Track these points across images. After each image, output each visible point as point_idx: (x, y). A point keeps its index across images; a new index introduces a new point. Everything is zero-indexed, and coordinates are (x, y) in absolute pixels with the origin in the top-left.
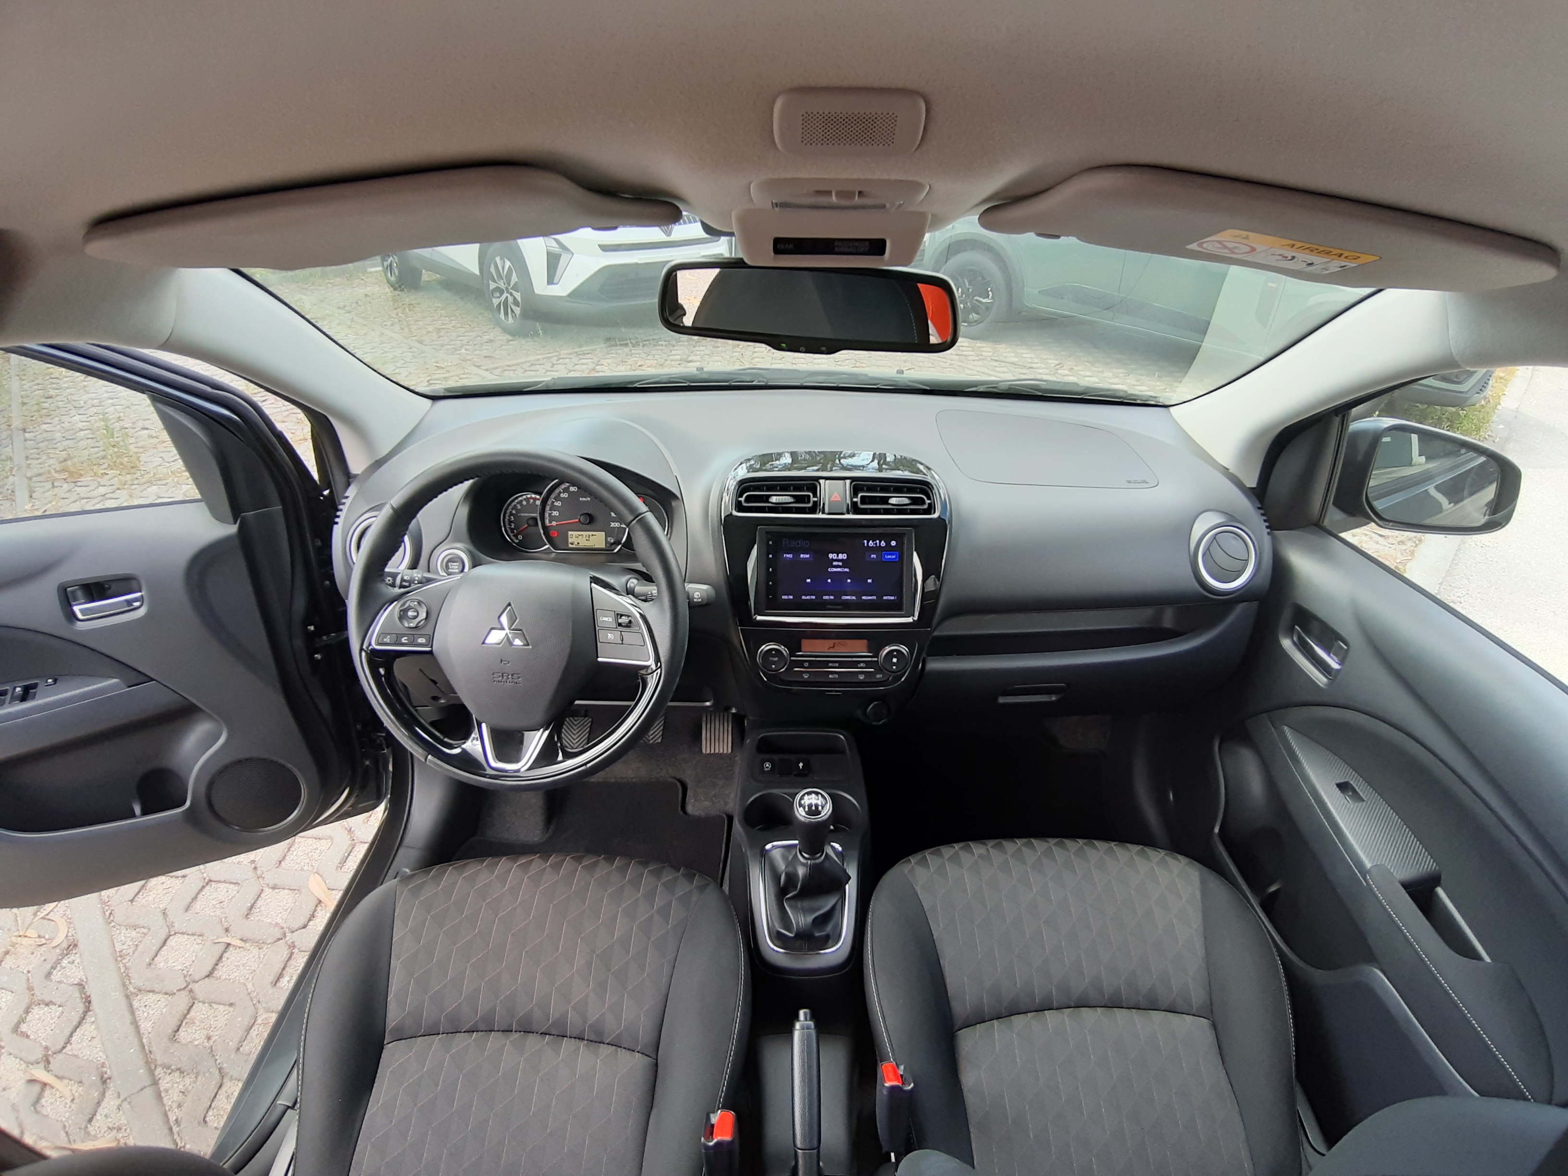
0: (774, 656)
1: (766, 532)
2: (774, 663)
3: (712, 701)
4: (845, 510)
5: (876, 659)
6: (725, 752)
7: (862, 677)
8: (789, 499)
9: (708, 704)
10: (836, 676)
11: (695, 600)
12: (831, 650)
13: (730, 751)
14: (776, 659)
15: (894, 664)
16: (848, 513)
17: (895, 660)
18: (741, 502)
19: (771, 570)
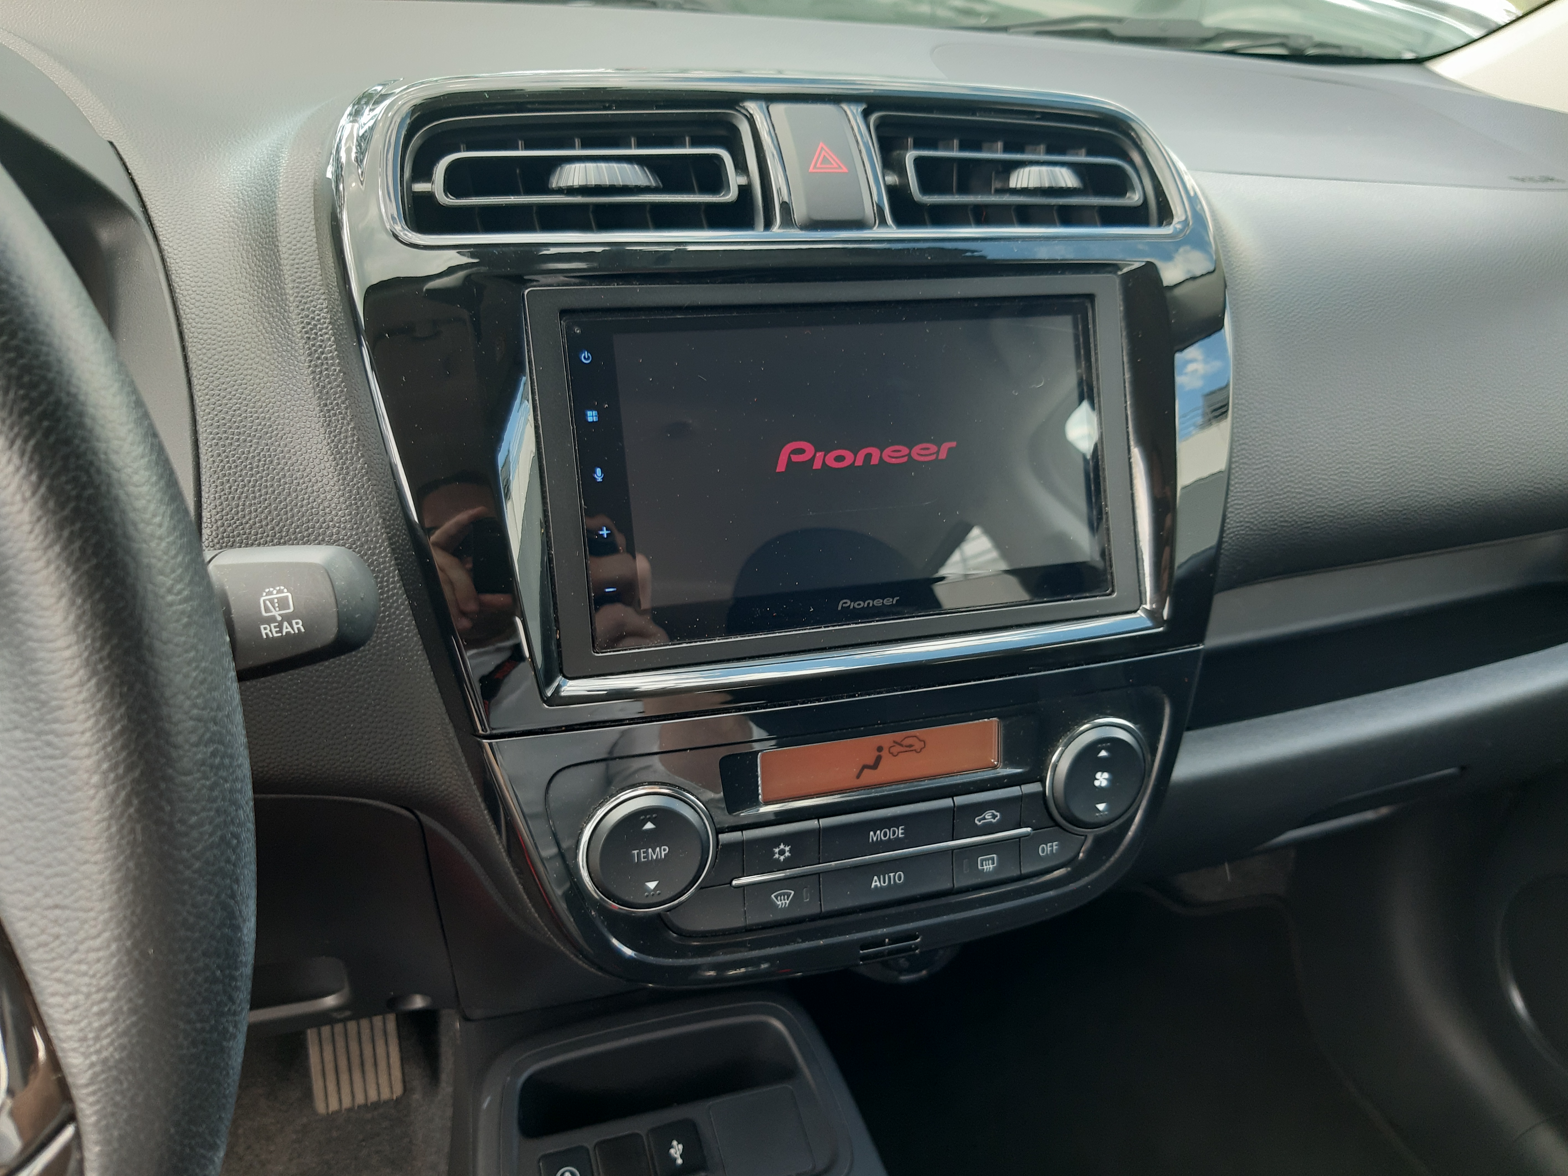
0: (652, 839)
1: (564, 312)
2: (651, 869)
3: (346, 990)
4: (869, 212)
5: (1034, 787)
6: (386, 1095)
7: (988, 865)
8: (634, 175)
9: (330, 1001)
10: (897, 877)
11: (267, 631)
12: (869, 777)
13: (398, 1090)
14: (662, 851)
15: (1101, 794)
16: (883, 222)
17: (1102, 779)
18: (429, 197)
19: (599, 474)
